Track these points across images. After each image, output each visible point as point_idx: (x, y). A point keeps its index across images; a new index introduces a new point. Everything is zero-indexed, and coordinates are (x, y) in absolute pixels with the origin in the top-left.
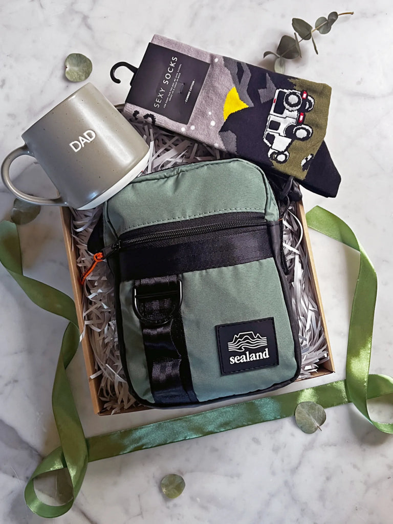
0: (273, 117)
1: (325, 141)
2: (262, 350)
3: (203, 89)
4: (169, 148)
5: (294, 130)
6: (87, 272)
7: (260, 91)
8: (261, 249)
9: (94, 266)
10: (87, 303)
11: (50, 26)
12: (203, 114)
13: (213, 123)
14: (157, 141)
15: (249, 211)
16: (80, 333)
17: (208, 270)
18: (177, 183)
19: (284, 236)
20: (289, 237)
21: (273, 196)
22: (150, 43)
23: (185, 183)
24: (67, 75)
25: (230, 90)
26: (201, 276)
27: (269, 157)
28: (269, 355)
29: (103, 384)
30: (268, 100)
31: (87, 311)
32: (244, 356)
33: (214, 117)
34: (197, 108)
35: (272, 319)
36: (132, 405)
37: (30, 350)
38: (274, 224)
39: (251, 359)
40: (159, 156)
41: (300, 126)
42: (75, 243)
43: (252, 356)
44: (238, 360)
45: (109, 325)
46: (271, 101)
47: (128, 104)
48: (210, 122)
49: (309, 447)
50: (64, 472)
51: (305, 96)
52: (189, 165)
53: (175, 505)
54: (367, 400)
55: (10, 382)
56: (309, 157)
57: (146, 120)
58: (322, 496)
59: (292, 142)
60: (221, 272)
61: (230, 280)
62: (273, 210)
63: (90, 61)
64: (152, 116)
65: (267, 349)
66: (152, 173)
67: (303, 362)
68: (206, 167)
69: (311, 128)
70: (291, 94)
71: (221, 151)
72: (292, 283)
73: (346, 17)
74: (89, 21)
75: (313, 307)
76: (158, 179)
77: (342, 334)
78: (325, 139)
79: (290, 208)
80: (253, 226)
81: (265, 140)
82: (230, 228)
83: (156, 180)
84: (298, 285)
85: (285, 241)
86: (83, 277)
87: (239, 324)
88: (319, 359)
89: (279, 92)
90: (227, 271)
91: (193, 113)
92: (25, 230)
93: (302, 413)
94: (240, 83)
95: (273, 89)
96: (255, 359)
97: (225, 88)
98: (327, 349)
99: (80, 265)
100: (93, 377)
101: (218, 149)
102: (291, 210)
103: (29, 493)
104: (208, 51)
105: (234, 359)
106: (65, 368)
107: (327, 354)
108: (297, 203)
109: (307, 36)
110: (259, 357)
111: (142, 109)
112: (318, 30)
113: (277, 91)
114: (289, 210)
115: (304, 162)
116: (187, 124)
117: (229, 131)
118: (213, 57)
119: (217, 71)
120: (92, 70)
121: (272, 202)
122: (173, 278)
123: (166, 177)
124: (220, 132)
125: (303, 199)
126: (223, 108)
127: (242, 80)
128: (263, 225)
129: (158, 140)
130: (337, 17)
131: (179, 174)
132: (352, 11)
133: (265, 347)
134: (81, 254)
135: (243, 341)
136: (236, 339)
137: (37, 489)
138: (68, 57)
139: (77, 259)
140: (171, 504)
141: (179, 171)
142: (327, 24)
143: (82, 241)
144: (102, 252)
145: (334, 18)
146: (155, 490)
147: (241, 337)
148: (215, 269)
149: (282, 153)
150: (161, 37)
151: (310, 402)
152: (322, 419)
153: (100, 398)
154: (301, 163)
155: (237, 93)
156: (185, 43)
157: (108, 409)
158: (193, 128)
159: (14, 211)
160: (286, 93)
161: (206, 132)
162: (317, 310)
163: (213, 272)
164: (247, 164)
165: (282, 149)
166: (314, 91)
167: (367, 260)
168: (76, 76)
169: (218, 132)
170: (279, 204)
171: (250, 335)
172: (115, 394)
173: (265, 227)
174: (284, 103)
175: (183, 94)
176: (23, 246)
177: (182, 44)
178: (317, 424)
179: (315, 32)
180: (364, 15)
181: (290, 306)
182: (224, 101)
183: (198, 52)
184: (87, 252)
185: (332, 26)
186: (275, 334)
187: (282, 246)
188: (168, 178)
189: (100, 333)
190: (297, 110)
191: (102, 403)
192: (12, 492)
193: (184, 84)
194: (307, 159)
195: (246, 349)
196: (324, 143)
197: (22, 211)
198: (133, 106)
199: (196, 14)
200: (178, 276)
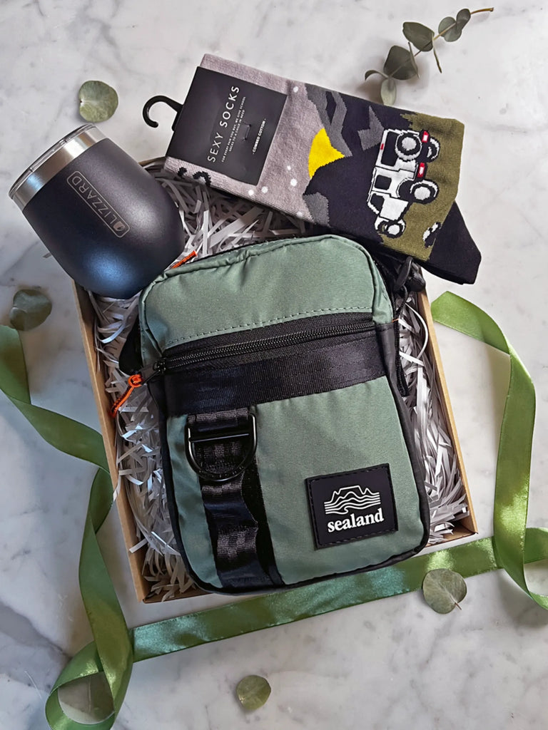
0: (380, 170)
1: (457, 202)
2: (373, 510)
3: (278, 134)
4: (232, 218)
5: (411, 189)
6: (120, 401)
7: (360, 133)
8: (368, 365)
9: (129, 392)
10: (122, 445)
11: (55, 41)
12: (280, 169)
13: (294, 183)
14: (214, 208)
15: (349, 311)
16: (114, 487)
17: (293, 399)
18: (244, 272)
19: (401, 340)
20: (408, 341)
21: (384, 287)
22: (198, 67)
23: (256, 273)
24: (81, 113)
25: (316, 133)
26: (283, 408)
27: (377, 228)
28: (383, 517)
29: (148, 559)
30: (373, 145)
31: (122, 455)
32: (348, 520)
33: (295, 174)
34: (270, 161)
35: (387, 466)
36: (191, 587)
37: (44, 508)
38: (385, 327)
39: (359, 525)
40: (218, 230)
41: (420, 183)
42: (102, 358)
43: (360, 519)
44: (340, 527)
45: (154, 475)
46: (377, 148)
47: (170, 158)
48: (290, 181)
49: (443, 633)
50: (100, 678)
51: (425, 138)
52: (260, 245)
53: (258, 719)
54: (524, 565)
55: (18, 554)
56: (435, 227)
57: (196, 180)
58: (463, 700)
59: (408, 206)
60: (312, 402)
61: (326, 412)
62: (384, 307)
63: (115, 92)
64: (205, 175)
65: (380, 510)
66: (209, 257)
67: (433, 519)
68: (285, 249)
69: (436, 184)
70: (405, 136)
71: (307, 223)
72: (415, 408)
73: (484, 15)
74: (112, 33)
75: (445, 442)
76: (217, 267)
77: (487, 473)
78: (457, 200)
79: (409, 300)
80: (356, 333)
81: (369, 204)
82: (321, 338)
83: (215, 269)
84: (422, 411)
85: (403, 348)
86: (114, 408)
87: (339, 476)
88: (455, 515)
89: (388, 133)
90: (321, 399)
91: (264, 168)
92: (31, 338)
93: (432, 585)
94: (331, 123)
95: (379, 129)
96: (363, 524)
97: (310, 131)
98: (466, 501)
99: (109, 391)
100: (133, 549)
101: (303, 220)
102: (411, 303)
103: (52, 708)
104: (283, 77)
105: (334, 525)
106: (96, 533)
107: (467, 508)
108: (419, 293)
109: (426, 46)
110: (370, 521)
111: (190, 164)
112: (442, 36)
113: (386, 133)
114: (408, 303)
115: (427, 234)
116: (256, 184)
117: (318, 194)
118: (290, 85)
119: (297, 106)
120: (117, 104)
121: (382, 296)
122: (243, 412)
123: (228, 264)
124: (304, 194)
125: (427, 288)
126: (307, 160)
127: (334, 117)
128: (371, 330)
129: (215, 206)
130: (470, 17)
131: (247, 259)
132: (491, 7)
133: (378, 506)
134: (110, 374)
135: (346, 499)
136: (336, 496)
137: (62, 701)
138: (82, 86)
139: (105, 381)
140: (251, 716)
141: (247, 255)
142: (455, 26)
143: (112, 357)
144: (140, 373)
145: (465, 18)
146: (228, 699)
147: (343, 493)
148: (302, 397)
149: (395, 222)
150: (213, 57)
151: (444, 569)
152: (461, 593)
153: (146, 577)
154: (422, 237)
155: (328, 138)
156: (249, 66)
157: (158, 592)
158: (265, 190)
159: (15, 311)
160: (398, 135)
161: (285, 196)
162: (450, 445)
163: (300, 402)
164: (345, 242)
165: (395, 216)
166: (439, 131)
167: (521, 367)
168: (95, 114)
169: (301, 196)
170: (393, 298)
171: (356, 490)
172: (165, 572)
173: (374, 332)
174: (396, 149)
175: (250, 140)
176: (29, 360)
177: (245, 66)
178: (454, 601)
179: (438, 39)
180: (509, 11)
181: (412, 446)
182: (308, 150)
183: (269, 77)
184: (119, 372)
185: (463, 30)
186: (391, 487)
187: (398, 357)
188: (231, 265)
189: (141, 486)
190: (415, 159)
191: (147, 586)
192: (28, 706)
193: (250, 125)
194: (431, 230)
195: (351, 511)
196: (455, 205)
197: (25, 311)
198: (177, 160)
199: (265, 18)
200: (249, 408)
